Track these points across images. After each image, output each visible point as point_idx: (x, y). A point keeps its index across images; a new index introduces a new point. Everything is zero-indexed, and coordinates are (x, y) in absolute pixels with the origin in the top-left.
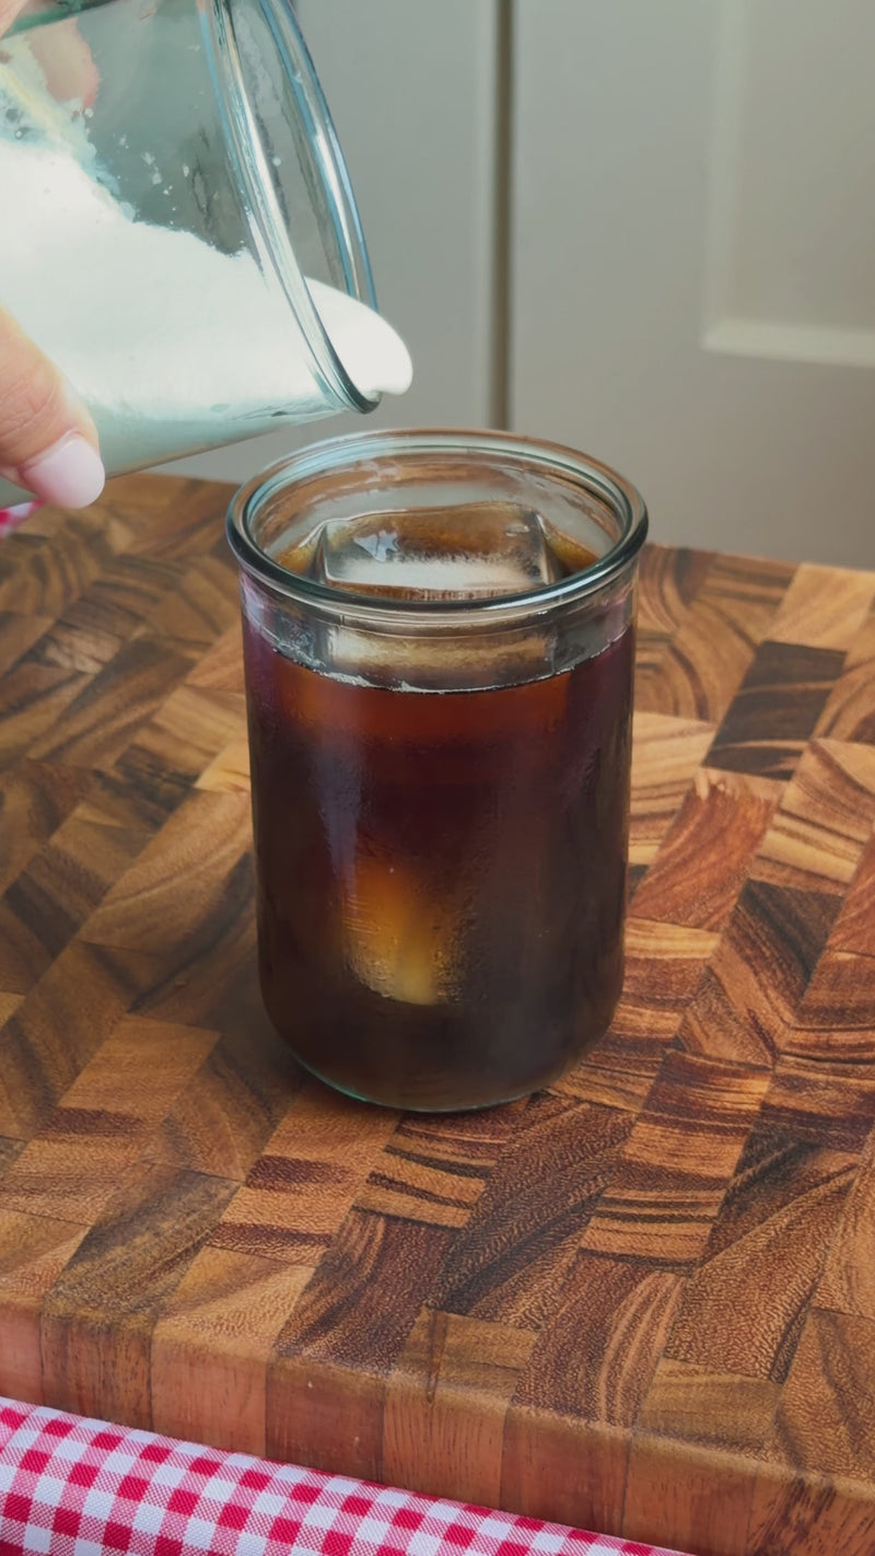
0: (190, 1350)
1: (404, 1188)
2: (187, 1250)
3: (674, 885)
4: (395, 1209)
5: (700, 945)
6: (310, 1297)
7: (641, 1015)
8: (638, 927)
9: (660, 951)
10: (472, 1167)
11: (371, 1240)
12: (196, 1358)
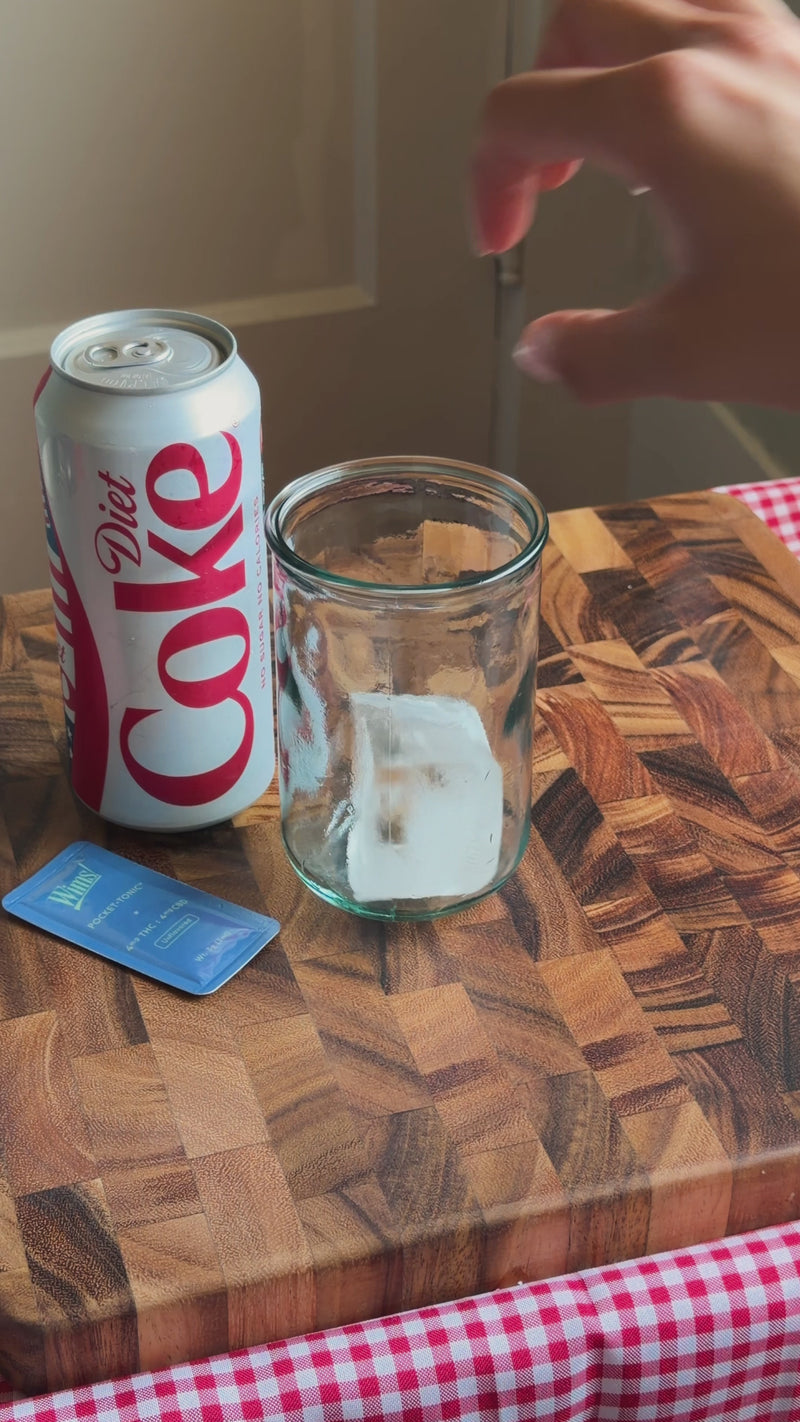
0: (679, 1185)
1: (684, 1029)
2: (612, 1126)
3: (601, 775)
4: (694, 1043)
5: (660, 805)
6: (714, 1120)
7: (680, 863)
8: (613, 809)
9: (642, 820)
10: (704, 998)
11: (704, 1069)
12: (682, 1189)
